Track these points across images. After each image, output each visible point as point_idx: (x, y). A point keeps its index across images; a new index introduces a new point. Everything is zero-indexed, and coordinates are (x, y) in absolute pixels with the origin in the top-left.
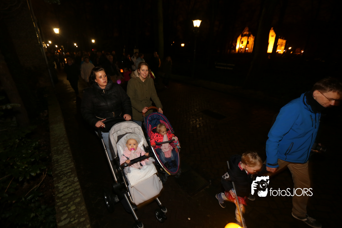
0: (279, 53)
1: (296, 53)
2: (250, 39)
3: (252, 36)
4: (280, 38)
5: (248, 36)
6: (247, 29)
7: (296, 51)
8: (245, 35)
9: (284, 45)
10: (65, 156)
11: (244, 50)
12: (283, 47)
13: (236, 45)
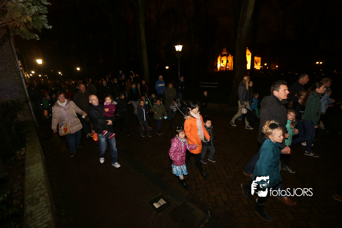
0: (257, 69)
1: (272, 68)
2: (229, 58)
3: (230, 55)
4: (256, 56)
5: (227, 56)
6: (225, 50)
7: (271, 66)
8: (224, 55)
9: (260, 61)
10: (42, 205)
11: (225, 68)
12: (259, 64)
13: (217, 65)
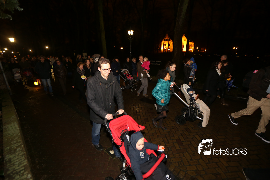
0: (191, 51)
1: (202, 51)
2: (170, 42)
3: (171, 40)
4: (190, 41)
5: (169, 40)
6: (167, 35)
8: (167, 40)
9: (193, 46)
11: (167, 51)
12: (193, 48)
13: (161, 47)
